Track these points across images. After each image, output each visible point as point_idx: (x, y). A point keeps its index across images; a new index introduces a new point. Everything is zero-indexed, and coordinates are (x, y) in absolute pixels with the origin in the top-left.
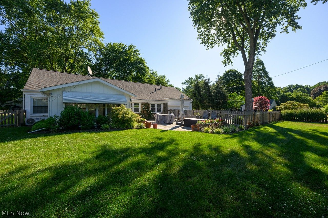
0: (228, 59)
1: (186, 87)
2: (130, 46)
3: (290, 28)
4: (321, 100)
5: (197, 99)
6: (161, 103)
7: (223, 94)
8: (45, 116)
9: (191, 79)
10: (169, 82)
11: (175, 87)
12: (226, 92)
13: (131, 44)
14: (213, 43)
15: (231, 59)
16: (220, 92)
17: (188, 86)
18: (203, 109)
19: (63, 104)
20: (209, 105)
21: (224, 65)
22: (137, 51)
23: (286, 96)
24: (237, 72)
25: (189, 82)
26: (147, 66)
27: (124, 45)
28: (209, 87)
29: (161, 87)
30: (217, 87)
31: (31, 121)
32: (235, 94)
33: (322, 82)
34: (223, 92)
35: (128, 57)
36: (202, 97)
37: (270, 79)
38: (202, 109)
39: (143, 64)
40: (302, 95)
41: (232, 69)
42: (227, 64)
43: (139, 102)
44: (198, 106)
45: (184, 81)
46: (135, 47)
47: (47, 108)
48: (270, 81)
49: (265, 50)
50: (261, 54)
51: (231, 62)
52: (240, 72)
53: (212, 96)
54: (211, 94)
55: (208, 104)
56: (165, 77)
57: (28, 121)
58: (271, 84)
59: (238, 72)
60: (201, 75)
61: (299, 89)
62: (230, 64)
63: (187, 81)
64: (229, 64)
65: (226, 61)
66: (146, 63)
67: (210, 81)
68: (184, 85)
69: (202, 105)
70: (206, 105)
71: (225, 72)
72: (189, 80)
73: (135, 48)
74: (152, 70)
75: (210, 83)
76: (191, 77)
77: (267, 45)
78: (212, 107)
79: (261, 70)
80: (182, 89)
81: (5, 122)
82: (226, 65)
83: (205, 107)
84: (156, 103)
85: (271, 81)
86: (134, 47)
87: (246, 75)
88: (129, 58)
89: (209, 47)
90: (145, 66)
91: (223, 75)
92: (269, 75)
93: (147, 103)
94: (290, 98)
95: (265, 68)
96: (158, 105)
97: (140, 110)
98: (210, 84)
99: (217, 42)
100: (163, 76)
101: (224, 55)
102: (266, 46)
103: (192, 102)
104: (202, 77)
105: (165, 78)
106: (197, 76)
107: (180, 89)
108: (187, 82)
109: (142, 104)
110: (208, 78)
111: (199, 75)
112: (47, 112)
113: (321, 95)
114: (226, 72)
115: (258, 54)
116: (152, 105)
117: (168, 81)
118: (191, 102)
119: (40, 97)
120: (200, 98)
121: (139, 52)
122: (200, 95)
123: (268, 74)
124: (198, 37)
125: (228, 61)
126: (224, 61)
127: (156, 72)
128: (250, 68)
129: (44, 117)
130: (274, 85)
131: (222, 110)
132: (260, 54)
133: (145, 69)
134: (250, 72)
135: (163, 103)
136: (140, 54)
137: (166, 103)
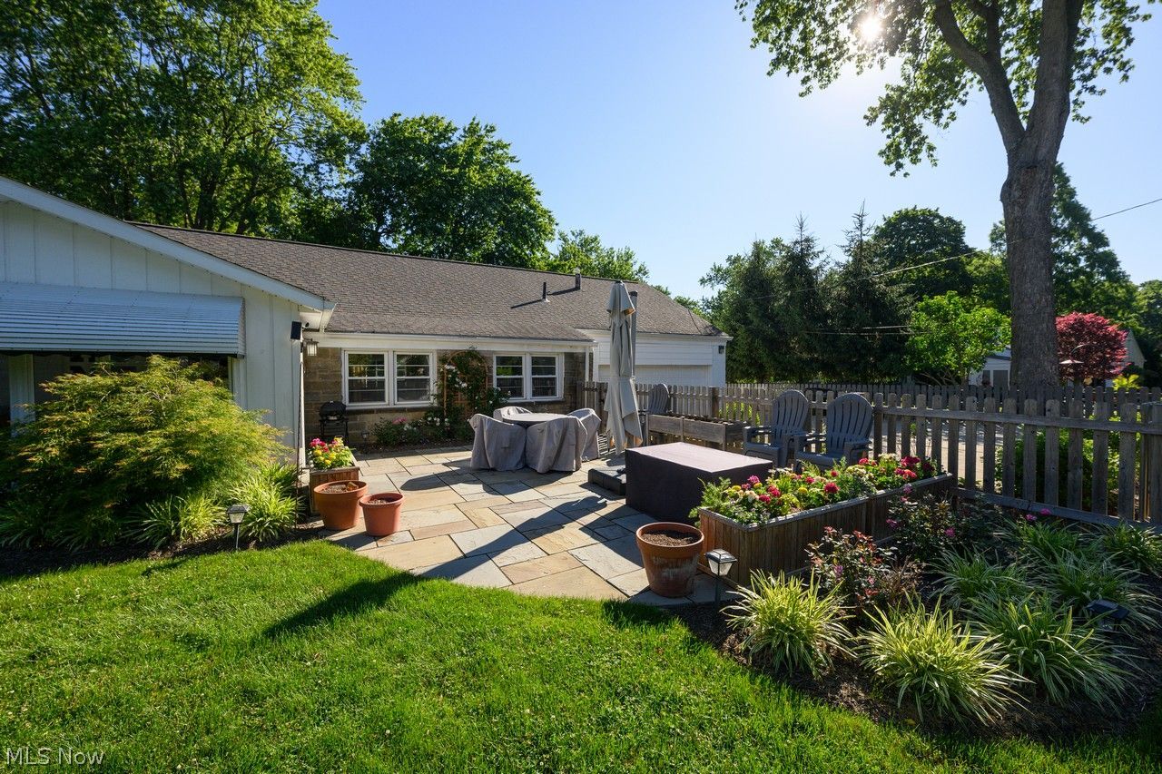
0: (912, 133)
1: (716, 295)
2: (469, 129)
5: (754, 333)
6: (556, 350)
7: (884, 305)
9: (735, 260)
10: (645, 273)
11: (673, 297)
12: (900, 295)
13: (474, 119)
14: (833, 56)
15: (924, 132)
16: (867, 293)
17: (725, 289)
18: (784, 378)
20: (812, 360)
21: (893, 167)
22: (500, 146)
25: (728, 273)
26: (545, 206)
27: (445, 123)
28: (809, 276)
29: (578, 282)
30: (854, 274)
32: (950, 298)
34: (884, 294)
35: (457, 170)
36: (776, 325)
37: (1099, 239)
38: (781, 377)
39: (527, 199)
41: (912, 207)
42: (906, 161)
43: (429, 347)
44: (761, 367)
45: (706, 271)
46: (492, 129)
48: (1101, 250)
49: (1123, 65)
50: (1098, 89)
51: (924, 148)
53: (827, 315)
54: (821, 306)
55: (805, 356)
56: (629, 256)
58: (1109, 262)
59: (941, 219)
60: (777, 242)
62: (919, 156)
63: (719, 270)
64: (915, 161)
65: (898, 146)
66: (538, 193)
67: (816, 250)
68: (708, 286)
69: (780, 363)
70: (800, 359)
72: (725, 265)
73: (490, 134)
74: (581, 233)
75: (816, 255)
76: (735, 255)
77: (1133, 34)
78: (828, 369)
80: (701, 302)
82: (899, 166)
83: (792, 372)
84: (526, 351)
85: (1107, 249)
86: (488, 131)
87: (1017, 194)
88: (461, 175)
89: (814, 83)
90: (532, 207)
92: (1092, 224)
93: (472, 354)
95: (1072, 193)
96: (535, 361)
97: (433, 388)
98: (814, 264)
99: (850, 53)
100: (623, 252)
101: (887, 121)
102: (1129, 42)
103: (724, 344)
104: (782, 249)
105: (631, 262)
106: (758, 249)
107: (695, 304)
108: (718, 274)
109: (443, 360)
110: (806, 234)
111: (768, 243)
115: (1079, 93)
116: (503, 360)
117: (640, 270)
118: (721, 348)
120: (769, 329)
121: (511, 152)
122: (768, 316)
123: (1087, 217)
124: (756, 33)
125: (908, 143)
126: (889, 147)
127: (596, 239)
128: (1040, 158)
130: (1121, 265)
131: (876, 381)
132: (1092, 90)
133: (534, 219)
134: (1041, 175)
135: (568, 350)
136: (512, 159)
137: (580, 350)
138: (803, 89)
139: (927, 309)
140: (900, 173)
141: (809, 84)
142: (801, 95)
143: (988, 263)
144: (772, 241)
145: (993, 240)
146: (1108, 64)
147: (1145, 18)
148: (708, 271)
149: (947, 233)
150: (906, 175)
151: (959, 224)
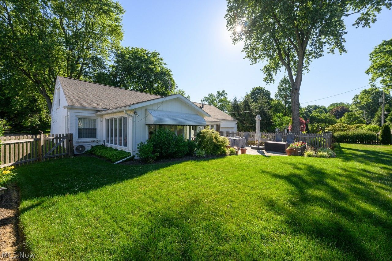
0: (270, 76)
3: (337, 50)
4: (343, 122)
6: (215, 124)
8: (93, 141)
9: (211, 95)
13: (155, 51)
15: (273, 76)
19: (146, 126)
22: (161, 59)
23: (315, 117)
24: (264, 89)
25: (209, 99)
27: (148, 51)
29: (203, 106)
31: (81, 149)
33: (335, 103)
40: (329, 116)
46: (159, 54)
47: (95, 130)
52: (267, 91)
57: (77, 149)
59: (265, 91)
60: (223, 92)
61: (317, 110)
71: (252, 90)
72: (208, 96)
73: (158, 56)
76: (211, 94)
79: (287, 89)
81: (57, 150)
84: (210, 124)
91: (250, 92)
94: (319, 119)
96: (211, 126)
102: (309, 65)
104: (225, 94)
106: (219, 93)
108: (206, 99)
111: (221, 92)
112: (95, 136)
113: (343, 117)
114: (254, 90)
117: (188, 97)
118: (236, 123)
119: (87, 115)
121: (164, 61)
124: (243, 49)
125: (269, 78)
128: (297, 88)
129: (92, 143)
134: (298, 91)
135: (217, 124)
136: (165, 64)
137: (219, 124)
138: (252, 63)
139: (277, 116)
140: (268, 84)
141: (253, 62)
142: (251, 64)
143: (274, 102)
144: (222, 91)
145: (275, 97)
146: (305, 69)
147: (312, 61)
148: (203, 98)
149: (266, 94)
150: (269, 85)
151: (269, 92)
